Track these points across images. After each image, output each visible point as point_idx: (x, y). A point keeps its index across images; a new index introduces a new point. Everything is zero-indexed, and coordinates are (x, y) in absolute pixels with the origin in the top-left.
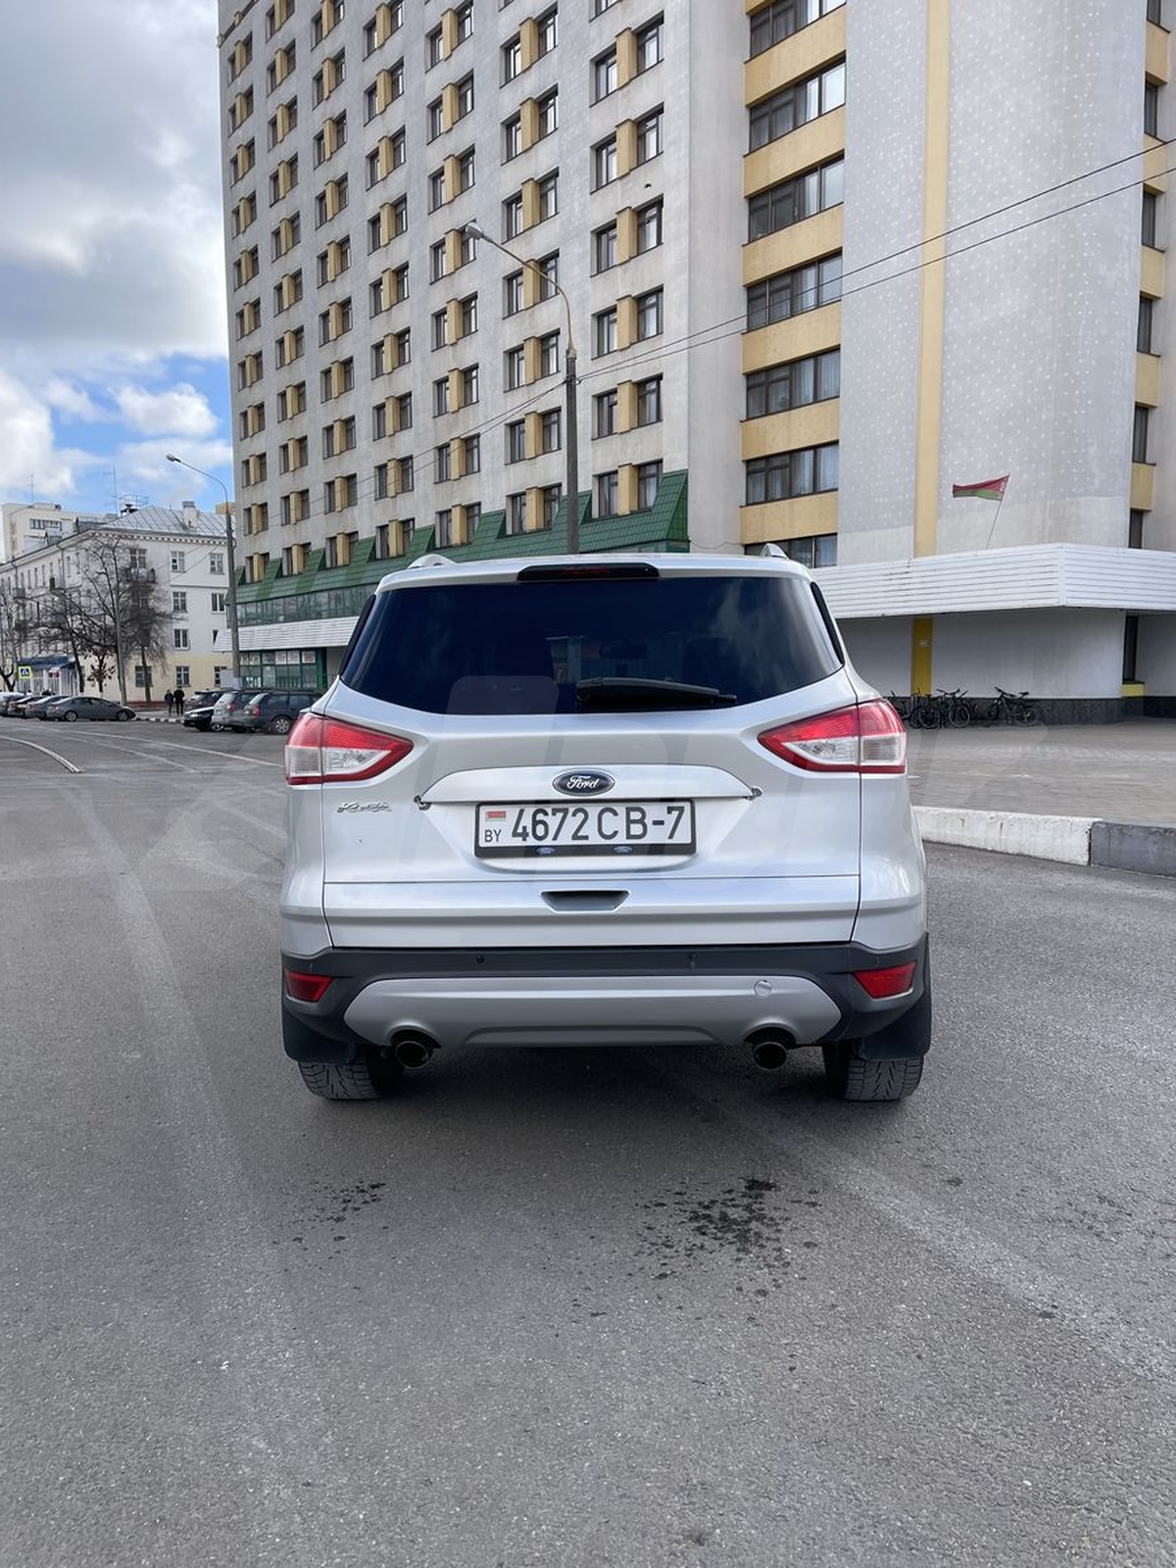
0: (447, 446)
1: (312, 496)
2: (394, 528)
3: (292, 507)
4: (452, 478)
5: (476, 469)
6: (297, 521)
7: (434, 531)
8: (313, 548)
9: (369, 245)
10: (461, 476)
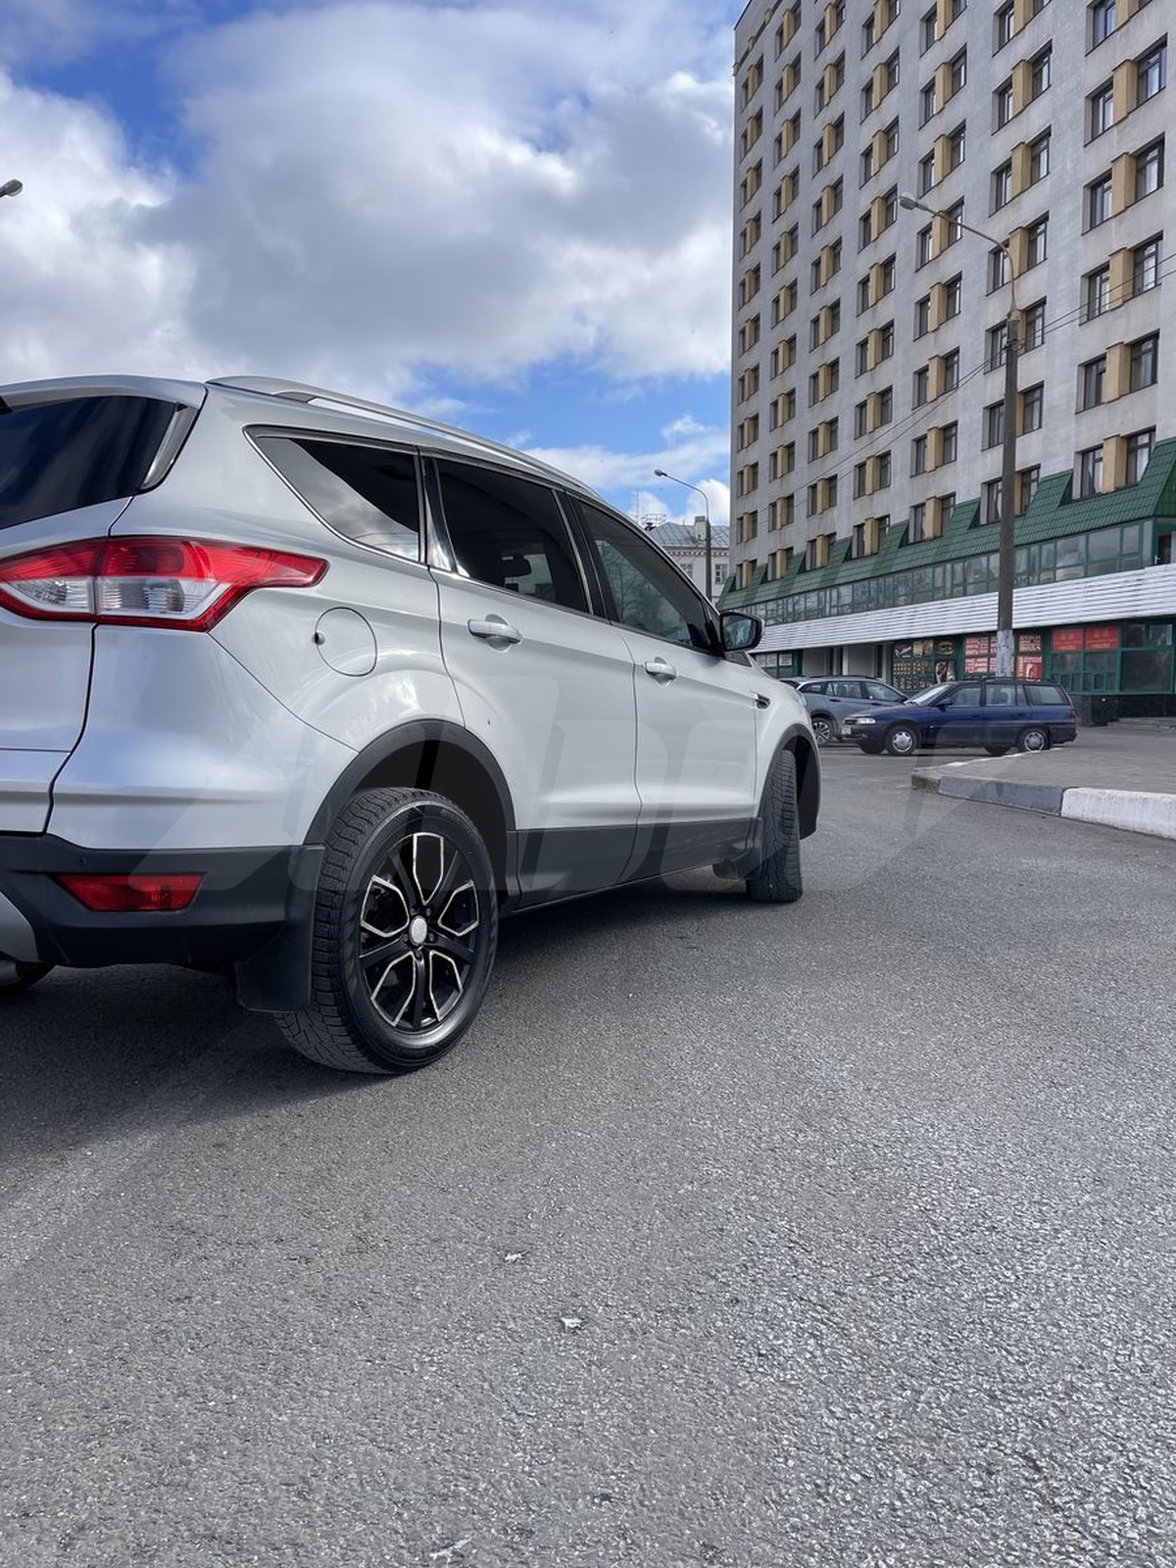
0: (924, 437)
1: (796, 501)
2: (870, 526)
3: (779, 512)
4: (928, 470)
5: (953, 459)
6: (782, 526)
7: (908, 527)
8: (795, 552)
9: (859, 243)
10: (936, 467)
